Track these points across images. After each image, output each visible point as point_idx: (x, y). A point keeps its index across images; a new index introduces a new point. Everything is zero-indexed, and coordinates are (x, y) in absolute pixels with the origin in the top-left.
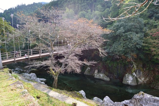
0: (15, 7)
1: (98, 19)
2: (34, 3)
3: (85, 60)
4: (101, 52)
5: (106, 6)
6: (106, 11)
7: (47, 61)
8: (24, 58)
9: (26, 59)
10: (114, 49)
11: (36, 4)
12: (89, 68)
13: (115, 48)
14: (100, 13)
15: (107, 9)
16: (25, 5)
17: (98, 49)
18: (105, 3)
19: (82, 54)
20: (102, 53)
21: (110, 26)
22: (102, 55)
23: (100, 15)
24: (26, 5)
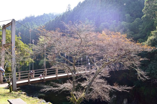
0: (23, 19)
1: (126, 31)
2: (44, 14)
3: (115, 84)
4: (140, 74)
5: (135, 15)
6: (135, 21)
7: (66, 84)
8: (39, 79)
9: (41, 80)
10: (151, 71)
11: (47, 15)
12: (115, 97)
13: (152, 69)
14: (128, 24)
15: (137, 19)
16: (33, 17)
17: (136, 70)
18: (134, 12)
19: (108, 77)
20: (142, 76)
21: (142, 40)
22: (141, 78)
23: (128, 26)
24: (35, 16)
